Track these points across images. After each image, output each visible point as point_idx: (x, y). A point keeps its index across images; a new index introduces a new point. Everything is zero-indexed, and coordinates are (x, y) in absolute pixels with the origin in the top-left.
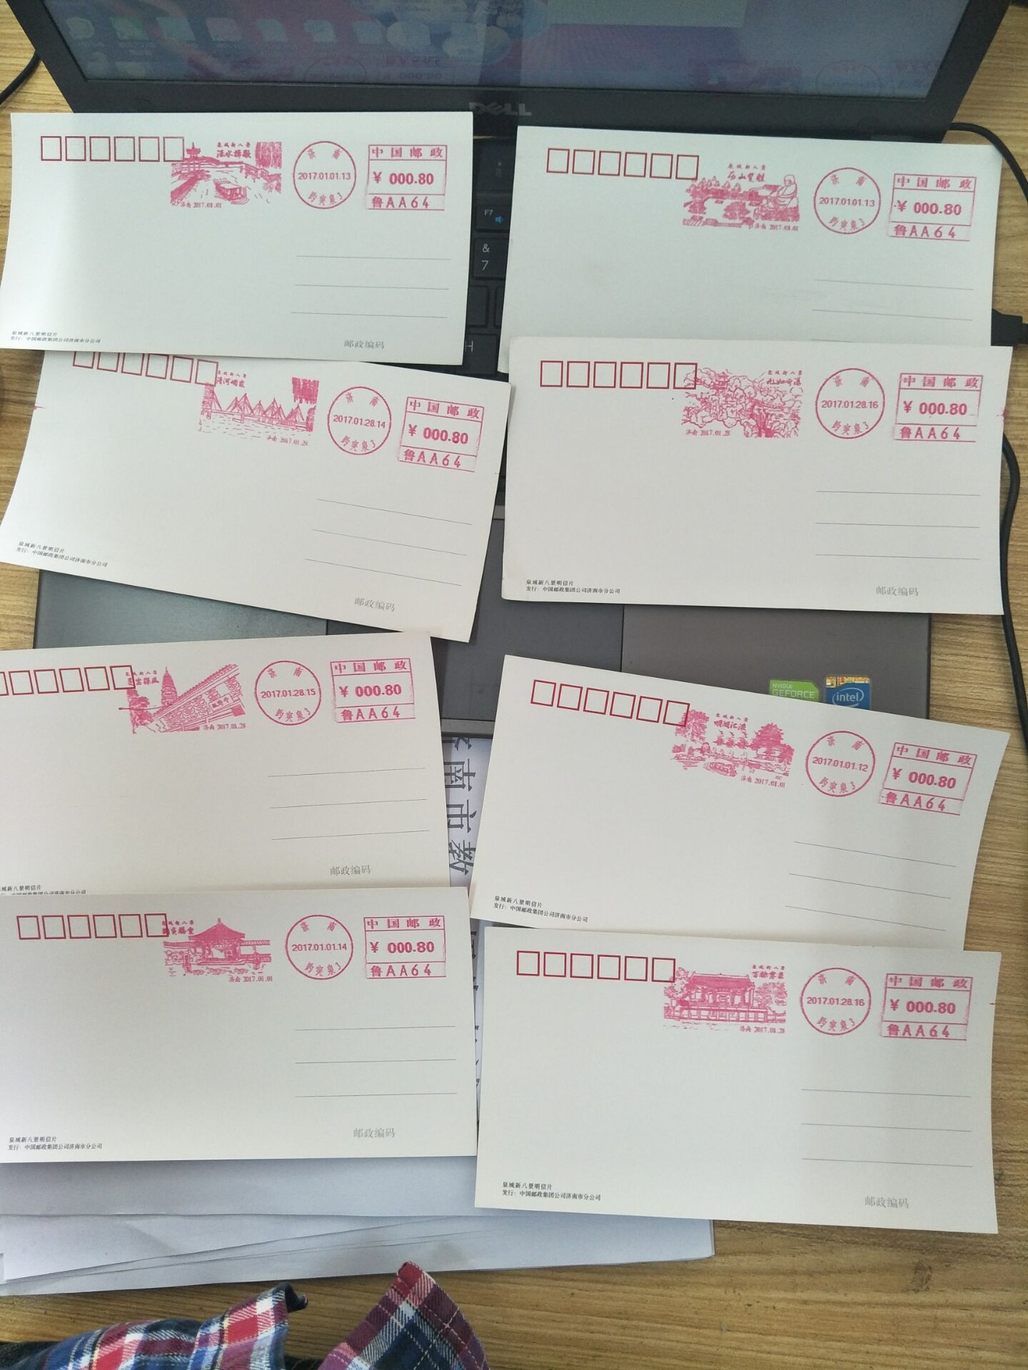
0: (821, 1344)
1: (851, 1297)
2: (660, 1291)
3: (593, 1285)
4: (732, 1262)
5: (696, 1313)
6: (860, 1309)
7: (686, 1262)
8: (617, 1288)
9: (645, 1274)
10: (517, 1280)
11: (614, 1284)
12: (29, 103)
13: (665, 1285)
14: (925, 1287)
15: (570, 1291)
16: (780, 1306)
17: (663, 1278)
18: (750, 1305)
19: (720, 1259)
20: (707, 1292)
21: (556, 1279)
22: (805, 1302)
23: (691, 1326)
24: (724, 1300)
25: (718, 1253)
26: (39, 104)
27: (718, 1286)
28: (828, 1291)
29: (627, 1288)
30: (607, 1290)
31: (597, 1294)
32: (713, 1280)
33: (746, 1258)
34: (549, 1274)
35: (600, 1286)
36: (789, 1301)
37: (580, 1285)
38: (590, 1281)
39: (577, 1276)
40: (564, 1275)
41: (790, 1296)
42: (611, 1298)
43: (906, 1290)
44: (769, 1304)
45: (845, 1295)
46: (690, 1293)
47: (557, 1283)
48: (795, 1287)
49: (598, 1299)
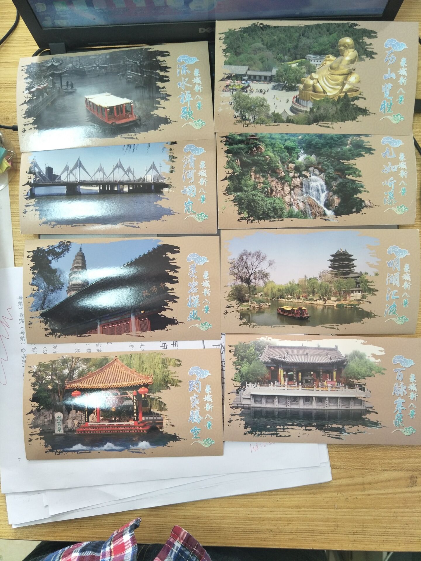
0: (376, 511)
1: (387, 491)
2: (312, 496)
3: (285, 496)
4: (339, 482)
5: (327, 503)
6: (390, 496)
7: (321, 483)
8: (294, 496)
9: (305, 490)
10: (255, 497)
11: (293, 495)
12: (15, 40)
13: (314, 493)
14: (415, 485)
15: (276, 500)
16: (359, 497)
17: (313, 491)
18: (347, 498)
19: (334, 481)
20: (330, 495)
21: (270, 495)
22: (369, 495)
23: (325, 509)
24: (337, 497)
25: (333, 479)
26: (19, 40)
27: (334, 492)
28: (377, 490)
29: (299, 496)
30: (291, 498)
31: (287, 499)
32: (332, 490)
33: (344, 480)
34: (267, 493)
35: (288, 496)
36: (363, 495)
37: (280, 496)
38: (284, 495)
39: (279, 493)
40: (274, 493)
41: (363, 493)
42: (292, 501)
43: (408, 487)
44: (354, 497)
45: (384, 491)
46: (324, 496)
47: (270, 497)
48: (364, 490)
49: (287, 501)
